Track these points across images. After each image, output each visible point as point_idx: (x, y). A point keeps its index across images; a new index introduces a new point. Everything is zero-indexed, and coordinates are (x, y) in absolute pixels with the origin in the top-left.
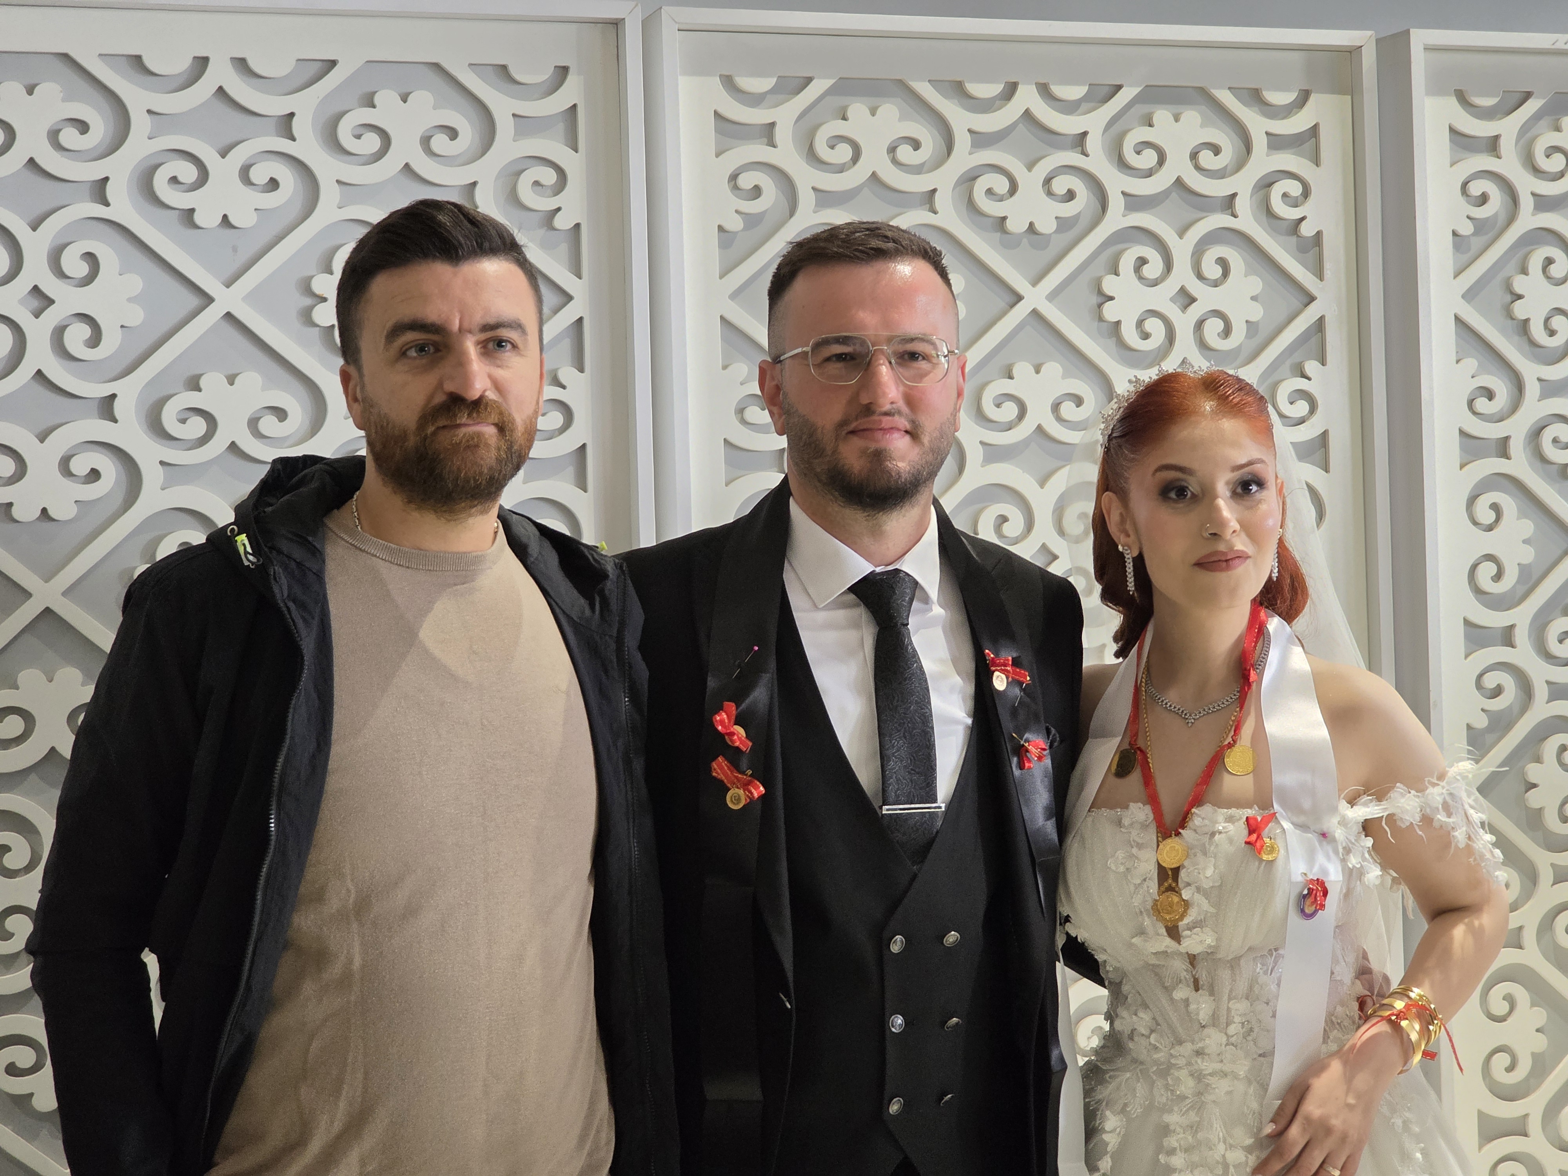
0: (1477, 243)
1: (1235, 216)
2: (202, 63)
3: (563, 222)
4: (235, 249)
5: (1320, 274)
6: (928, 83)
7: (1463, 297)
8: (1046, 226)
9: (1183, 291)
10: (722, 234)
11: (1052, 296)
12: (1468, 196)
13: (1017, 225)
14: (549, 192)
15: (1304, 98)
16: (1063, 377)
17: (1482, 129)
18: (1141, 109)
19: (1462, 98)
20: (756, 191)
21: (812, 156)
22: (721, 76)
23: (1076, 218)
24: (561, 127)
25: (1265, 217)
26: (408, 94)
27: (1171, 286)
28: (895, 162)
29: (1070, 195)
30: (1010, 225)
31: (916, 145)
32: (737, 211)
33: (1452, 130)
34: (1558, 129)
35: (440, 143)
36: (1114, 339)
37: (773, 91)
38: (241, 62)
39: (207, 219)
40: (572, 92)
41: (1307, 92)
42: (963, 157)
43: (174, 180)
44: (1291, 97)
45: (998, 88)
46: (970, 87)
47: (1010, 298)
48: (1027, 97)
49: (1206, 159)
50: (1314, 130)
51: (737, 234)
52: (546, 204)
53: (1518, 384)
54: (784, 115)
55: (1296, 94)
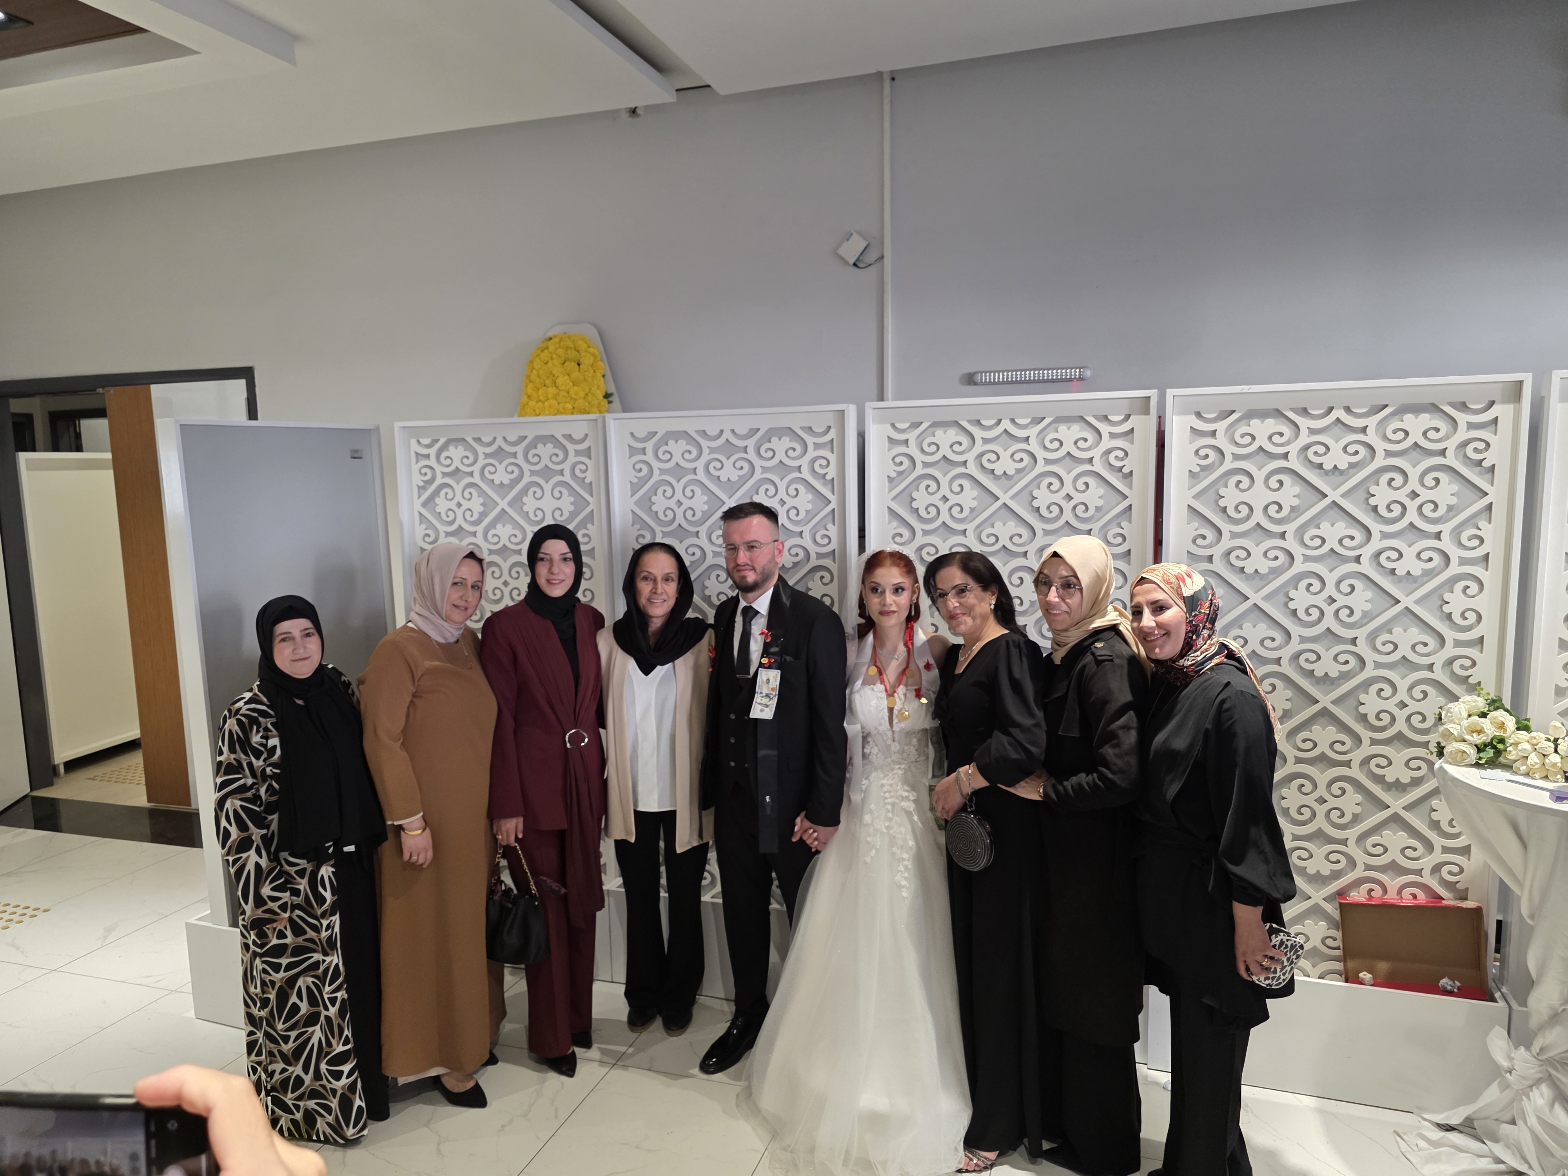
0: (1202, 474)
1: (1093, 465)
2: (722, 431)
3: (828, 477)
4: (732, 488)
5: (1131, 488)
6: (967, 421)
7: (1193, 497)
8: (1011, 472)
9: (1068, 495)
10: (890, 478)
11: (1013, 497)
12: (1197, 456)
13: (999, 472)
14: (824, 467)
15: (1128, 417)
16: (1015, 527)
17: (1210, 427)
18: (1054, 426)
19: (1198, 415)
20: (901, 463)
21: (923, 451)
22: (890, 423)
23: (1025, 468)
24: (829, 446)
25: (1107, 466)
26: (781, 438)
27: (1063, 493)
28: (952, 451)
29: (1022, 460)
30: (996, 472)
31: (960, 444)
32: (894, 471)
33: (1192, 429)
34: (1249, 426)
35: (791, 453)
37: (910, 427)
38: (733, 431)
39: (724, 479)
40: (832, 434)
41: (1130, 415)
42: (979, 448)
43: (714, 467)
44: (1121, 417)
45: (993, 422)
46: (983, 422)
47: (995, 499)
48: (1006, 424)
49: (1081, 444)
50: (1132, 430)
51: (894, 478)
52: (823, 471)
53: (1220, 532)
54: (912, 436)
55: (1123, 416)
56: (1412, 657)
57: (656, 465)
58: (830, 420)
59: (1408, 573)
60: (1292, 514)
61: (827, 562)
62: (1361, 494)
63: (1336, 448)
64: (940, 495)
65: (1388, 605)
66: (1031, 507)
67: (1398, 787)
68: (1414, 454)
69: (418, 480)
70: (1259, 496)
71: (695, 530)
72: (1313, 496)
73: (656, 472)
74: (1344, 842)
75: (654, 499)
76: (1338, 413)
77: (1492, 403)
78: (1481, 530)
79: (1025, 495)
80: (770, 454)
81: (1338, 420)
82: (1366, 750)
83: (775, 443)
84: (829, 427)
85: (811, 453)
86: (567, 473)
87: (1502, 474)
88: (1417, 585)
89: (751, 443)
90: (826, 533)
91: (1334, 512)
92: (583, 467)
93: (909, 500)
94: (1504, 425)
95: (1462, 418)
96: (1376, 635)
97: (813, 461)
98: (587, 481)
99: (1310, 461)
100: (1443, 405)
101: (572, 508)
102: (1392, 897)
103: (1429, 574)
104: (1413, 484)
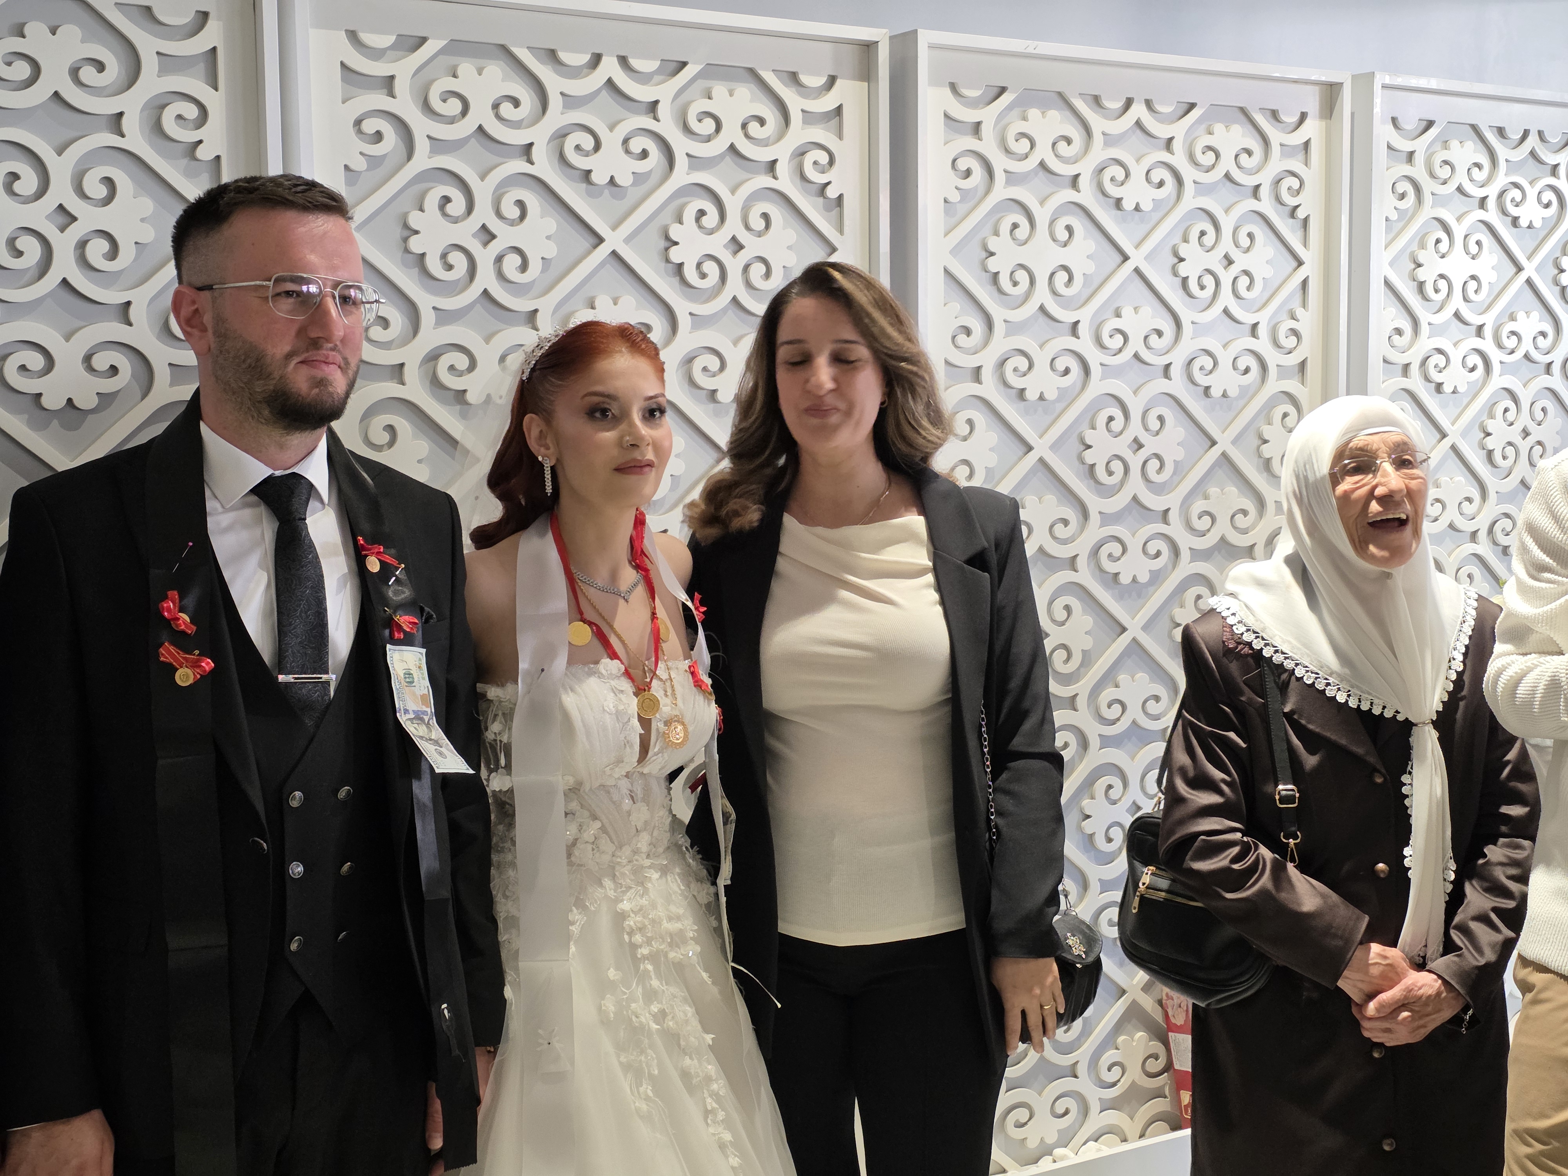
0: (962, 209)
1: (775, 178)
3: (204, 154)
5: (841, 229)
6: (526, 50)
7: (951, 252)
8: (624, 180)
9: (734, 239)
10: (348, 173)
11: (628, 240)
12: (956, 170)
13: (600, 178)
14: (191, 125)
15: (832, 81)
16: (637, 308)
17: (969, 115)
18: (701, 84)
19: (954, 89)
20: (378, 136)
21: (427, 109)
22: (346, 31)
23: (649, 174)
24: (201, 67)
25: (800, 180)
26: (57, 27)
27: (725, 235)
28: (498, 117)
29: (644, 154)
30: (594, 177)
31: (516, 103)
32: (361, 153)
33: (946, 116)
34: (1025, 119)
35: (88, 74)
36: (678, 278)
37: (393, 47)
41: (834, 77)
42: (556, 117)
44: (821, 81)
45: (585, 58)
46: (563, 56)
47: (593, 240)
48: (610, 67)
49: (754, 129)
50: (839, 110)
51: (361, 174)
52: (189, 136)
53: (989, 324)
54: (402, 70)
55: (826, 79)
56: (1231, 536)
59: (1224, 393)
60: (1086, 289)
62: (1168, 257)
63: (1137, 172)
64: (473, 223)
65: (1204, 450)
66: (663, 264)
68: (1227, 192)
70: (1043, 254)
72: (1111, 258)
76: (1139, 111)
77: (1304, 117)
78: (1298, 321)
79: (653, 232)
80: (24, 70)
81: (1139, 123)
83: (38, 41)
84: (205, 16)
85: (152, 82)
87: (1318, 234)
88: (1234, 413)
91: (1138, 288)
93: (398, 232)
94: (1318, 153)
95: (1275, 136)
96: (1191, 501)
97: (157, 106)
99: (1106, 194)
100: (1254, 111)
103: (1246, 395)
104: (1226, 242)
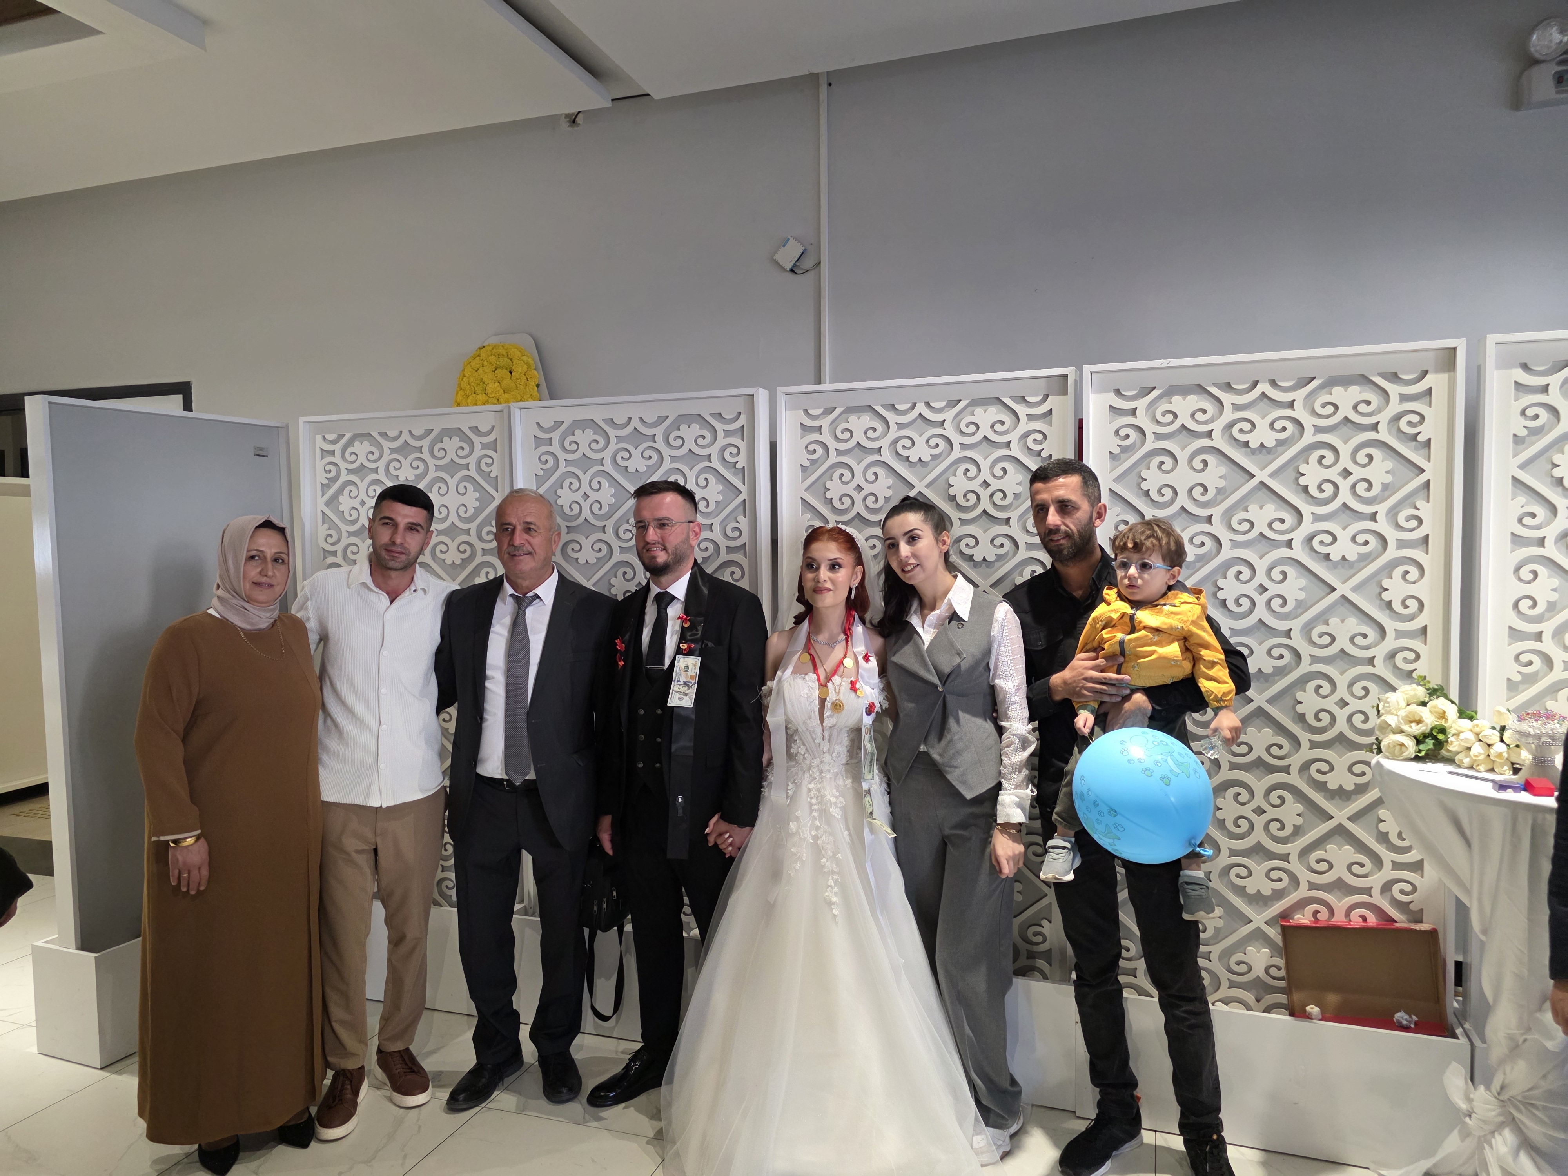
0: (1122, 455)
1: (1010, 450)
2: (630, 419)
3: (739, 466)
6: (881, 406)
7: (1115, 481)
8: (926, 459)
9: (985, 482)
10: (802, 467)
12: (1118, 435)
13: (914, 459)
14: (735, 455)
15: (1046, 397)
17: (1129, 405)
18: (970, 409)
19: (1118, 392)
20: (815, 451)
21: (836, 438)
22: (802, 410)
23: (941, 454)
24: (740, 433)
25: (1026, 450)
26: (690, 425)
27: (980, 480)
28: (866, 437)
29: (937, 445)
30: (911, 459)
31: (874, 430)
32: (807, 459)
33: (1111, 407)
34: (1171, 403)
35: (700, 441)
36: (954, 502)
37: (823, 413)
38: (641, 418)
39: (631, 469)
40: (742, 421)
41: (1048, 396)
42: (893, 433)
43: (622, 457)
44: (1039, 398)
45: (907, 406)
46: (897, 406)
47: (910, 487)
48: (921, 408)
49: (998, 427)
50: (1050, 411)
51: (807, 467)
52: (733, 460)
54: (825, 422)
55: (1041, 397)
56: (1351, 650)
57: (562, 456)
58: (740, 405)
59: (1344, 558)
60: (1218, 496)
61: (738, 557)
62: (1290, 473)
63: (1262, 424)
64: (854, 484)
65: (1324, 594)
66: (948, 496)
67: (1341, 795)
68: (1346, 430)
69: (322, 478)
70: (1183, 478)
71: (602, 524)
72: (1240, 477)
73: (562, 464)
74: (1286, 858)
75: (559, 492)
76: (1264, 387)
77: (1425, 373)
78: (1419, 510)
79: (941, 482)
80: (680, 442)
81: (1263, 394)
82: (1306, 753)
83: (684, 431)
84: (740, 413)
85: (721, 441)
86: (473, 467)
87: (1438, 449)
88: (1352, 571)
89: (659, 431)
90: (737, 525)
91: (1263, 494)
92: (489, 461)
93: (822, 490)
94: (1439, 396)
95: (1394, 389)
96: (1311, 626)
97: (723, 450)
98: (493, 475)
99: (1235, 440)
100: (1374, 375)
101: (477, 504)
102: (1339, 919)
103: (1365, 559)
104: (1345, 461)
